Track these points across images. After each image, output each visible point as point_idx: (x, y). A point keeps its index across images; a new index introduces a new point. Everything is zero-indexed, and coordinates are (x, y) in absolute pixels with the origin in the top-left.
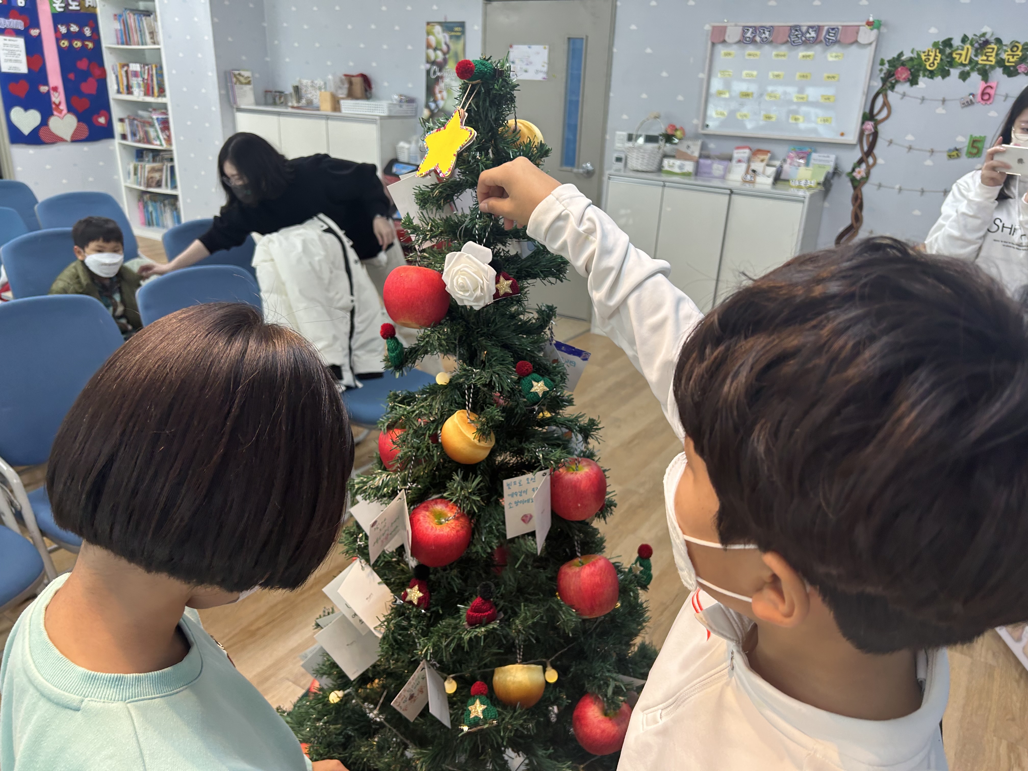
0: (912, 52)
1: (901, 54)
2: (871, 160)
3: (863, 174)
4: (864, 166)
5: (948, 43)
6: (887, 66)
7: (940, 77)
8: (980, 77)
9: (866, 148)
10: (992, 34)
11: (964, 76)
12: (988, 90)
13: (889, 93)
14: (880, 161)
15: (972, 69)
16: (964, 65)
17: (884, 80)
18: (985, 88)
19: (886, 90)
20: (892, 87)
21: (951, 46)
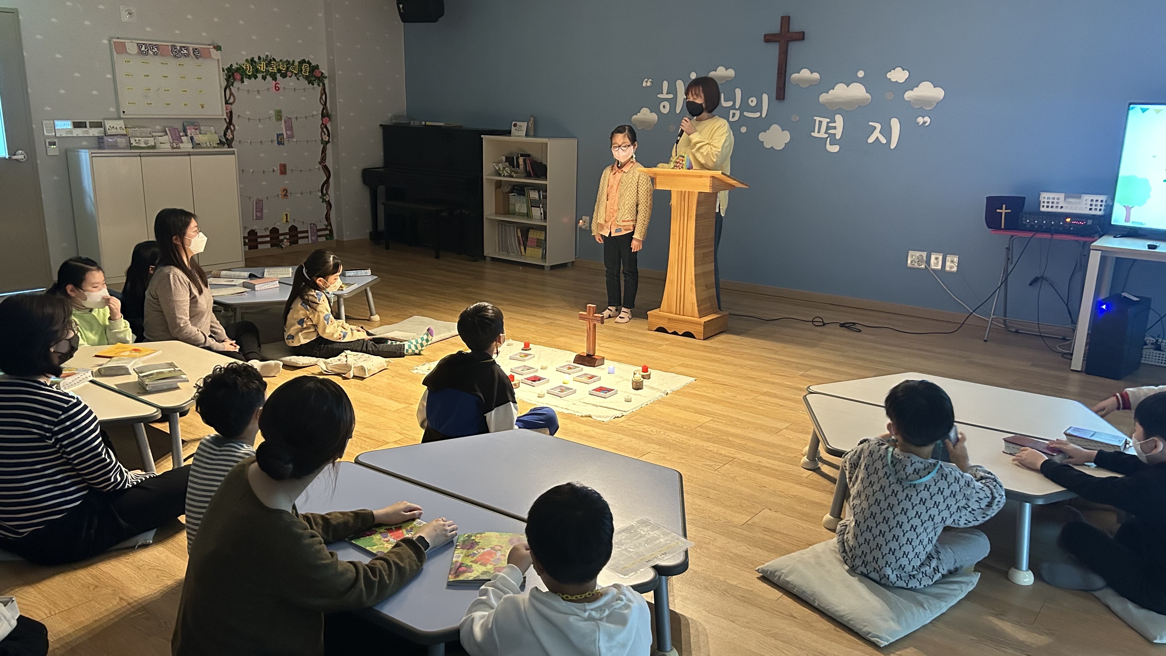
0: (237, 64)
1: (231, 65)
2: (232, 127)
3: (231, 136)
4: (229, 131)
5: (252, 60)
6: (226, 72)
7: (253, 79)
8: (271, 79)
9: (228, 121)
10: (271, 56)
11: (264, 78)
12: (277, 85)
13: (231, 87)
14: (237, 127)
15: (267, 74)
16: (263, 72)
17: (227, 80)
18: (276, 84)
19: (230, 86)
20: (232, 85)
21: (255, 62)
